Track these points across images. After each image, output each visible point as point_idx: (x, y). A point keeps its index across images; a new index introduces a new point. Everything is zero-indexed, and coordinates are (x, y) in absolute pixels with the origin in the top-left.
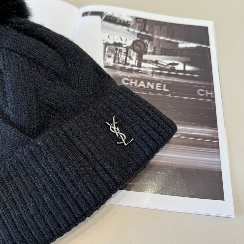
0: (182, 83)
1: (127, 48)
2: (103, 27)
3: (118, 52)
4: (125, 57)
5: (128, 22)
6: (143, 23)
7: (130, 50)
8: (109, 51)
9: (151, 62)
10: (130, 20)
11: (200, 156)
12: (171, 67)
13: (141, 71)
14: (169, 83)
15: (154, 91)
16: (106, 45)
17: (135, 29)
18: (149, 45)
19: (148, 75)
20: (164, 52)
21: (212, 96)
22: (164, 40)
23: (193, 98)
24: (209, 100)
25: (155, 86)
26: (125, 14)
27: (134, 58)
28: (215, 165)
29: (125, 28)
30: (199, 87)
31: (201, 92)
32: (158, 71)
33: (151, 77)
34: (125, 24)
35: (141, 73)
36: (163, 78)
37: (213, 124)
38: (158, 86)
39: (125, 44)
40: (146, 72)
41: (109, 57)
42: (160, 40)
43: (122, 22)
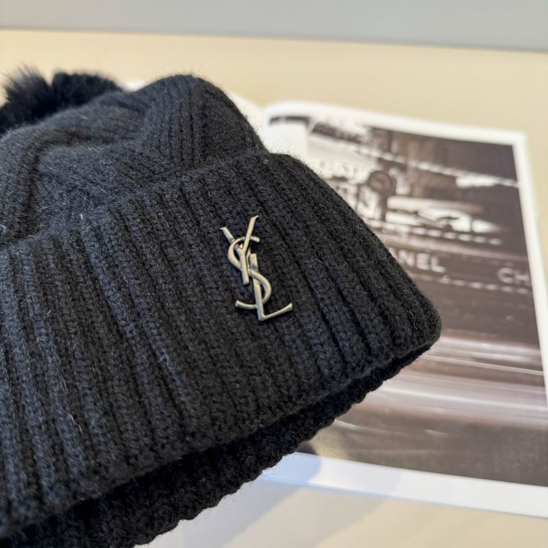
1: (359, 186)
2: (311, 146)
5: (358, 135)
6: (385, 137)
7: (364, 189)
10: (362, 131)
12: (445, 225)
13: (386, 229)
18: (399, 180)
21: (527, 284)
22: (428, 172)
25: (415, 260)
27: (372, 204)
29: (352, 148)
30: (503, 264)
31: (508, 275)
33: (407, 242)
34: (353, 139)
36: (431, 245)
37: (531, 337)
39: (353, 179)
40: (395, 232)
42: (420, 171)
43: (346, 135)
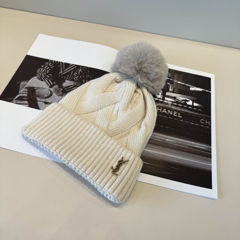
0: (191, 114)
9: (171, 98)
12: (184, 102)
13: (164, 102)
14: (182, 112)
15: (172, 116)
18: (170, 86)
19: (169, 105)
20: (180, 92)
21: (209, 125)
22: (180, 84)
23: (197, 124)
24: (207, 127)
25: (173, 113)
27: (160, 94)
28: (208, 167)
30: (202, 117)
31: (202, 121)
32: (176, 104)
33: (171, 107)
35: (164, 103)
36: (179, 109)
38: (175, 113)
40: (167, 103)
42: (178, 83)
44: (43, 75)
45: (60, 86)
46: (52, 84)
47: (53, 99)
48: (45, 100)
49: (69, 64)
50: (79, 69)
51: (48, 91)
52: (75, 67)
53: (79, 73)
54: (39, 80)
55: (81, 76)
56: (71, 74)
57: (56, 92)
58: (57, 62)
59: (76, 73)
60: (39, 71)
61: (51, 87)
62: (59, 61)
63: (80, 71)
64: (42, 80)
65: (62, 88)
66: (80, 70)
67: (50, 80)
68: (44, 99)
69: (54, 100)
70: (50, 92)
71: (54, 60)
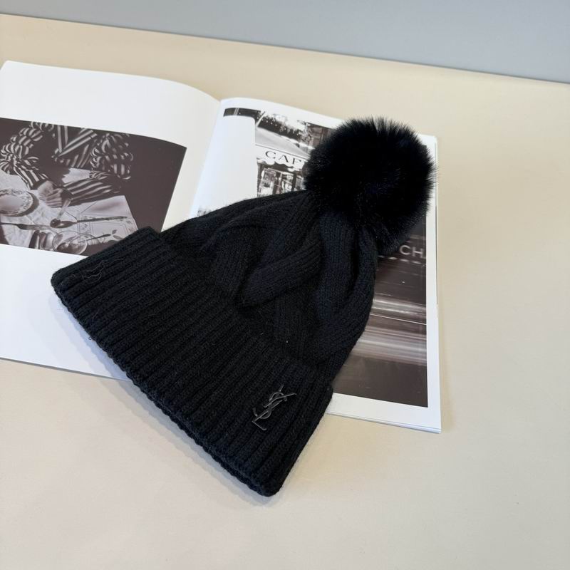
1: (295, 174)
2: (258, 136)
3: (280, 179)
4: (291, 187)
5: (298, 131)
6: (321, 134)
7: (300, 177)
8: (266, 176)
10: (302, 128)
11: (396, 343)
16: (263, 166)
17: (308, 144)
23: (392, 258)
24: (416, 262)
26: (294, 118)
28: (418, 357)
29: (293, 141)
31: (405, 250)
34: (294, 134)
37: (420, 298)
39: (292, 167)
41: (267, 186)
43: (289, 131)
44: (14, 159)
45: (57, 184)
46: (37, 179)
47: (39, 215)
48: (21, 221)
49: (79, 129)
50: (104, 140)
51: (28, 198)
52: (93, 137)
53: (103, 148)
54: (6, 171)
55: (107, 157)
56: (84, 153)
57: (46, 198)
58: (50, 125)
59: (96, 150)
60: (5, 150)
61: (35, 187)
62: (53, 123)
63: (106, 146)
64: (12, 173)
65: (62, 187)
66: (107, 142)
67: (31, 171)
68: (17, 218)
69: (42, 219)
70: (31, 200)
71: (42, 122)
